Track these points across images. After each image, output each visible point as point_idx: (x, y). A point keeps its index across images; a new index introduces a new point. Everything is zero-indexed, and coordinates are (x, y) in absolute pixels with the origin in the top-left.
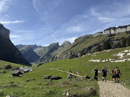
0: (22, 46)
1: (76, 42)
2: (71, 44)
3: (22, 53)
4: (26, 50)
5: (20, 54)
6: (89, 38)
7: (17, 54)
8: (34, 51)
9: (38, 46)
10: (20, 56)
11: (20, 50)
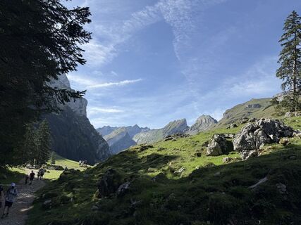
0: (109, 129)
1: (228, 117)
2: (216, 121)
3: (110, 146)
4: (118, 139)
5: (106, 146)
6: (260, 106)
7: (101, 146)
8: (134, 139)
9: (142, 128)
10: (105, 152)
11: (105, 138)
